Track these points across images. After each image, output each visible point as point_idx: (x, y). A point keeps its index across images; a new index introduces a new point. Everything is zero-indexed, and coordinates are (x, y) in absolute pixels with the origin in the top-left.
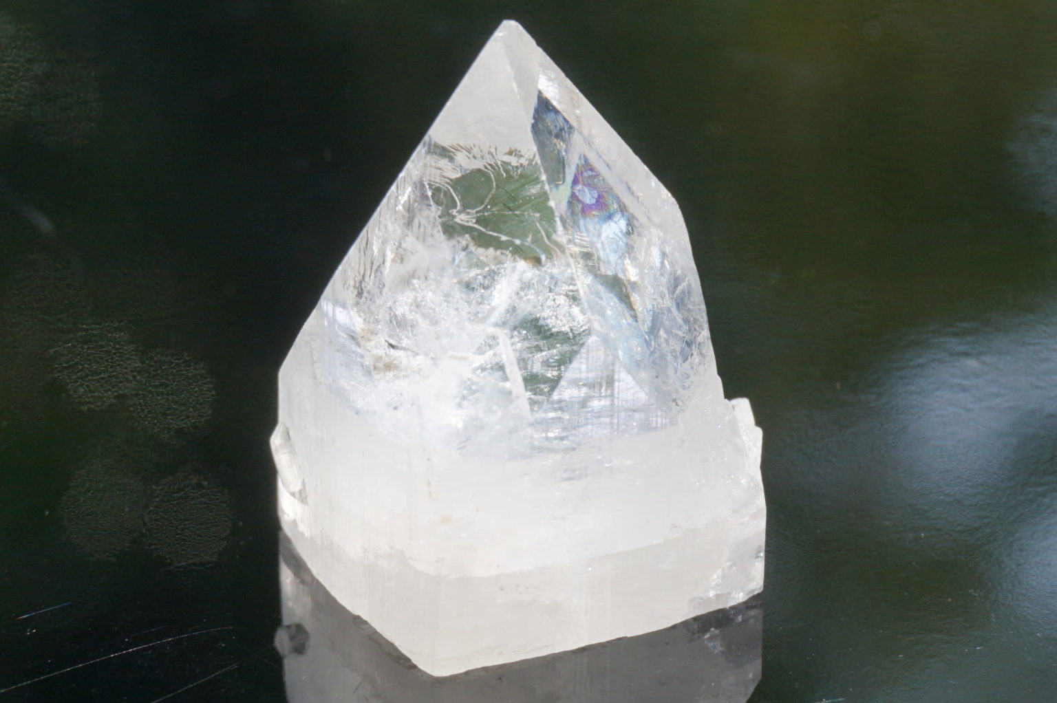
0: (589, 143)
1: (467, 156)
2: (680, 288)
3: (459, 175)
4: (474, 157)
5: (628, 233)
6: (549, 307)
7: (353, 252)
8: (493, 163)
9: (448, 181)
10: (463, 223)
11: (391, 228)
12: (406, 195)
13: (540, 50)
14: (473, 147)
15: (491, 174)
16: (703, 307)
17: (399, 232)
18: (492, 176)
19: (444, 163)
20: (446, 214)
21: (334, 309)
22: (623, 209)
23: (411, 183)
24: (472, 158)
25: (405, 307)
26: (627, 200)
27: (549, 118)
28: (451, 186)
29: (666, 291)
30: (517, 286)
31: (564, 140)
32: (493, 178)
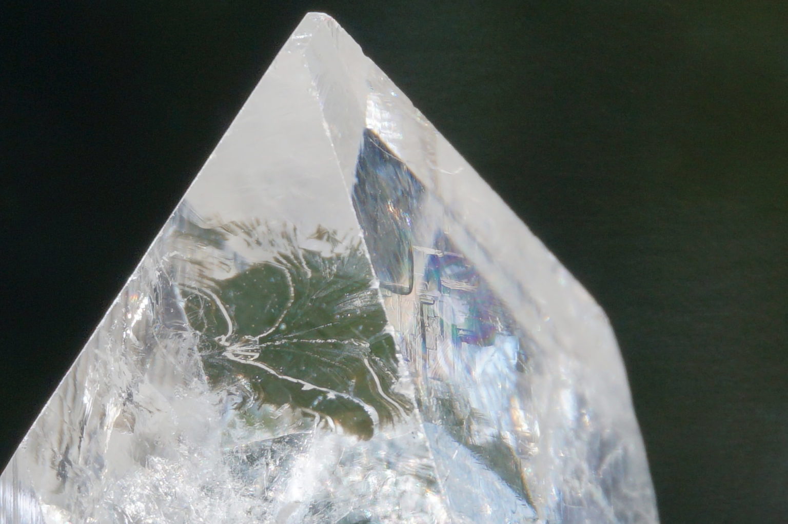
0: (452, 214)
1: (246, 240)
2: (610, 459)
3: (231, 274)
4: (259, 243)
5: (519, 368)
6: (387, 497)
7: (51, 409)
8: (289, 254)
9: (213, 284)
10: (237, 359)
11: (113, 367)
12: (140, 311)
13: (369, 62)
14: (255, 224)
15: (286, 271)
16: (650, 492)
17: (128, 376)
18: (288, 275)
19: (206, 252)
20: (209, 344)
21: (15, 499)
22: (511, 328)
23: (148, 290)
24: (254, 245)
25: (139, 504)
26: (522, 316)
27: (383, 173)
28: (216, 292)
29: (585, 466)
30: (331, 459)
31: (409, 211)
32: (290, 279)
